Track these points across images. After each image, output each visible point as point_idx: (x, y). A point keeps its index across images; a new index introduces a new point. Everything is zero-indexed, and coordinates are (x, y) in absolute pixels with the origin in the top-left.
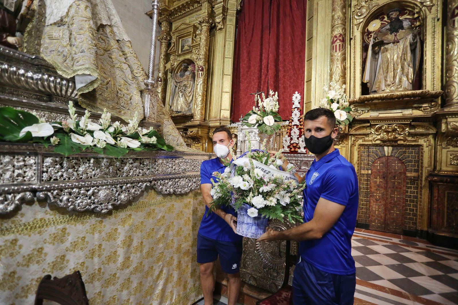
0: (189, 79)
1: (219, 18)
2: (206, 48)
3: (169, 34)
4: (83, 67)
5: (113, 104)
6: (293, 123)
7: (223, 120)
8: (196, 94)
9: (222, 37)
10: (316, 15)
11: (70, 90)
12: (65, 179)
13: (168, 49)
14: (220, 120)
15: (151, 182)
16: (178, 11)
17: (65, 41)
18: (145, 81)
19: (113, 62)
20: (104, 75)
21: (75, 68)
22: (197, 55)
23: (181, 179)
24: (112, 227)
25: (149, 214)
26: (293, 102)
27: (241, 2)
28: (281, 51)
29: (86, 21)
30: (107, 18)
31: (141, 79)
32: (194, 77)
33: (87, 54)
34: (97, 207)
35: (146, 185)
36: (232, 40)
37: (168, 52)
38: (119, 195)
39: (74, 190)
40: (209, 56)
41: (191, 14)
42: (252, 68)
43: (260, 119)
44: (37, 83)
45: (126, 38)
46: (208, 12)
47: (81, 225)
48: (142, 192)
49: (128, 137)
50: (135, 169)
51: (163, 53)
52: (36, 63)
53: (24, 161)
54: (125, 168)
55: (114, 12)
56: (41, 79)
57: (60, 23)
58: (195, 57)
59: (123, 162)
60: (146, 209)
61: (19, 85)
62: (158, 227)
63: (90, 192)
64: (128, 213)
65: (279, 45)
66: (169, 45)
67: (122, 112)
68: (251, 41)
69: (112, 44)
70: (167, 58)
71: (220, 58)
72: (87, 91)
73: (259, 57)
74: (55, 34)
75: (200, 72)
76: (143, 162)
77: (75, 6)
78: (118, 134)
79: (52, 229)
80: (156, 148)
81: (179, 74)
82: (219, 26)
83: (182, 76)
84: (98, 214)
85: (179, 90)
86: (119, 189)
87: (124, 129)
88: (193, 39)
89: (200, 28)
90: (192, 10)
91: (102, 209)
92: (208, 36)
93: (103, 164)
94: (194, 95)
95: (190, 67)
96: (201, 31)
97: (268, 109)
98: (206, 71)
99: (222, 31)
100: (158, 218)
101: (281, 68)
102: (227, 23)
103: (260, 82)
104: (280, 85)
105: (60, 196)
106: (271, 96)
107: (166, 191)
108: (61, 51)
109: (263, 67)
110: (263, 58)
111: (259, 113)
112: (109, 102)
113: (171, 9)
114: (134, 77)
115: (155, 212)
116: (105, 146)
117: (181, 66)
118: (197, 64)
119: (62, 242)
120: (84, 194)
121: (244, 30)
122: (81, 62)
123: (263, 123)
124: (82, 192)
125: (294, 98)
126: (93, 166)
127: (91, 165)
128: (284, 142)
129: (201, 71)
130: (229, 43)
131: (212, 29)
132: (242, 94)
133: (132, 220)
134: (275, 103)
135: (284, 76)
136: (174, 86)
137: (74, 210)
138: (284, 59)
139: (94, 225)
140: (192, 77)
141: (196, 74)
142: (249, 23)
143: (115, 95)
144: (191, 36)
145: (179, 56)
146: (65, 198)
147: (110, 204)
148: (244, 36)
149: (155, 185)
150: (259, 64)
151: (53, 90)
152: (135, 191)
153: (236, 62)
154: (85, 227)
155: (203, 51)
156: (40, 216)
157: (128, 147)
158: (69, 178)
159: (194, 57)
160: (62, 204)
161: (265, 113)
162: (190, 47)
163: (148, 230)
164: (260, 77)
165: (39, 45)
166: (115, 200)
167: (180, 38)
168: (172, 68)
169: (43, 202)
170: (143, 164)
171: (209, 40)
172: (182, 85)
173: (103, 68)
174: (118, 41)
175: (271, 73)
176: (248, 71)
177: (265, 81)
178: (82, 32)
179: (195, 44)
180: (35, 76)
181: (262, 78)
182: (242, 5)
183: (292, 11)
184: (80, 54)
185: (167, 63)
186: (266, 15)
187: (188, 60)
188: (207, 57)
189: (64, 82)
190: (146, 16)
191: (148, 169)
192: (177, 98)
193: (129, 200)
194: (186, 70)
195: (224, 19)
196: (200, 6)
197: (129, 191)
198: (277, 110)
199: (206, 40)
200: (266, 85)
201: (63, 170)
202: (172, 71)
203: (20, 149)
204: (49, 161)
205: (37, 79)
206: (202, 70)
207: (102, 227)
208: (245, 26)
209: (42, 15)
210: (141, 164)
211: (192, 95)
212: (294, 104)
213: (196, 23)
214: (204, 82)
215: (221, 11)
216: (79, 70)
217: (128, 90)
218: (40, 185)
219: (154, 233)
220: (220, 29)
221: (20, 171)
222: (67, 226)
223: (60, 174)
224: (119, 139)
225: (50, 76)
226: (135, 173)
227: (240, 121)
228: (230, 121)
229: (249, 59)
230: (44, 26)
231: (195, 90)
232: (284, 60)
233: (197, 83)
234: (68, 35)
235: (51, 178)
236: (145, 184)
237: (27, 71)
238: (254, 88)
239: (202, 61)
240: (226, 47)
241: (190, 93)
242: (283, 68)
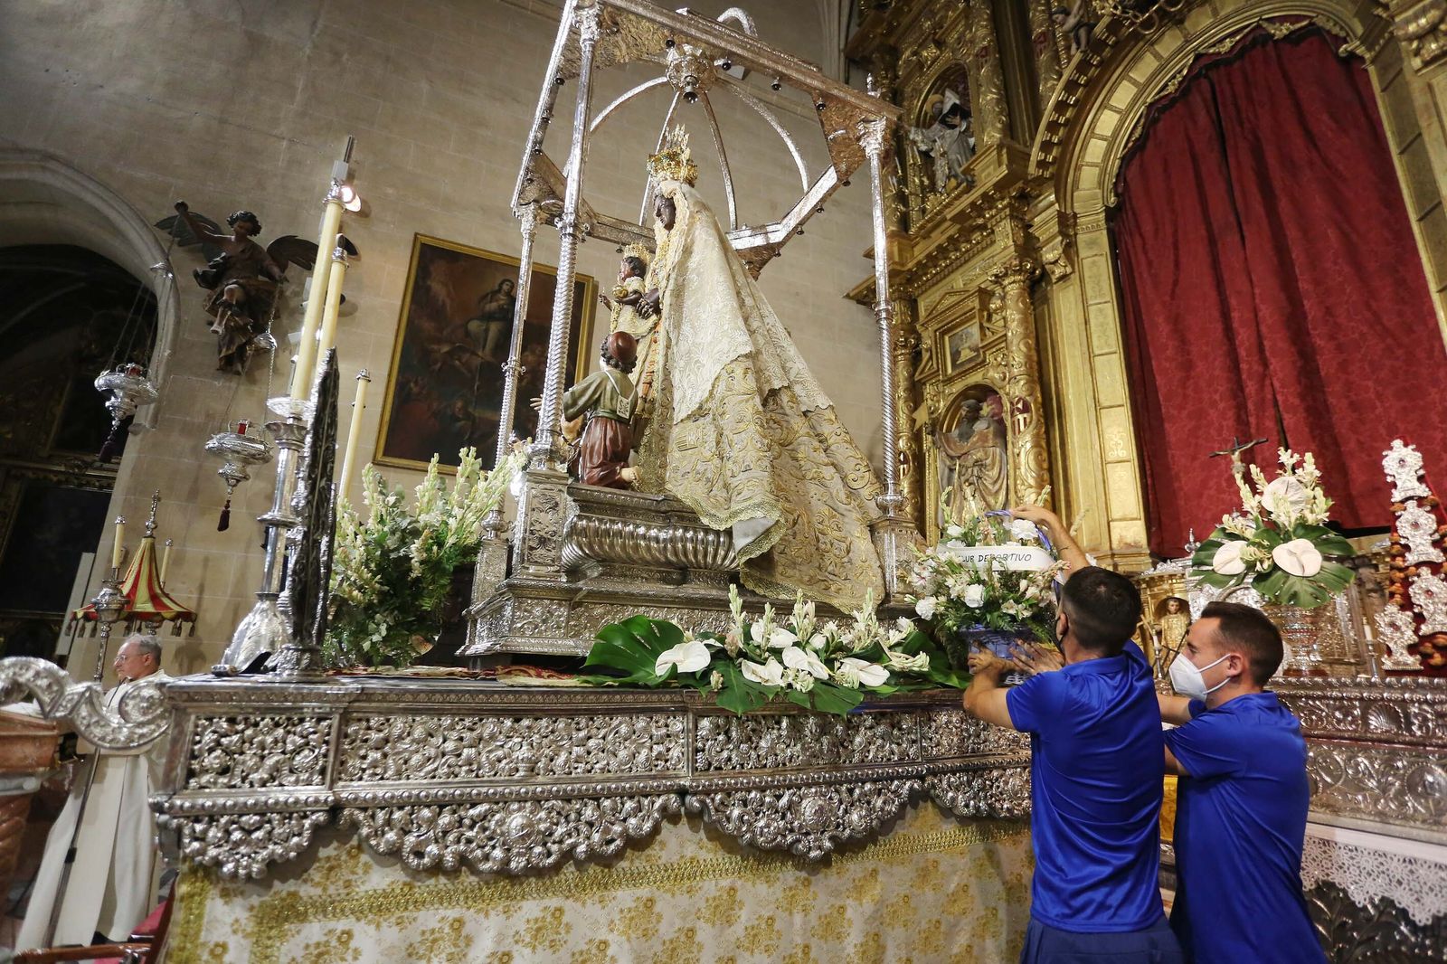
0: (986, 441)
1: (1053, 249)
2: (1027, 345)
3: (911, 330)
4: (751, 502)
5: (811, 572)
6: (1411, 558)
7: (1124, 556)
8: (1016, 485)
9: (1072, 299)
10: (1436, 125)
11: (722, 552)
12: (734, 768)
13: (915, 370)
14: (1113, 555)
15: (922, 778)
16: (930, 264)
17: (708, 450)
18: (880, 498)
19: (801, 467)
20: (787, 505)
21: (735, 507)
22: (1001, 369)
23: (1009, 772)
24: (832, 901)
25: (924, 874)
26: (1389, 479)
27: (1115, 184)
28: (1304, 285)
29: (747, 401)
30: (779, 371)
31: (865, 493)
32: (1001, 433)
33: (756, 472)
34: (798, 841)
35: (911, 788)
36: (1108, 299)
37: (917, 377)
38: (846, 811)
39: (753, 795)
40: (1040, 363)
41: (966, 262)
42: (1201, 367)
43: (1260, 555)
44: (665, 548)
45: (823, 401)
46: (1016, 245)
47: (765, 886)
48: (902, 806)
49: (857, 656)
50: (879, 742)
51: (903, 384)
52: (663, 509)
53: (667, 726)
54: (858, 740)
55: (792, 351)
56: (673, 540)
57: (699, 414)
58: (997, 376)
59: (851, 727)
60: (915, 857)
61: (635, 557)
62: (951, 918)
63: (784, 801)
64: (870, 865)
65: (1293, 265)
66: (915, 358)
67: (833, 588)
68: (1176, 283)
69: (796, 427)
70: (915, 395)
71: (1079, 361)
72: (758, 553)
73: (1219, 326)
74: (691, 439)
75: (1021, 417)
76: (899, 722)
77: (725, 376)
78: (833, 652)
79: (711, 887)
80: (930, 682)
81: (955, 432)
82: (1058, 272)
83: (965, 436)
84: (801, 861)
85: (963, 478)
86: (844, 795)
87: (846, 639)
88: (982, 327)
89: (998, 290)
90: (967, 251)
91: (810, 849)
92: (1026, 308)
93: (807, 732)
94: (1012, 487)
95: (984, 405)
96: (1003, 298)
97: (1286, 516)
98: (1037, 410)
99: (1068, 283)
100: (950, 891)
101: (1319, 342)
102: (1083, 253)
103: (1241, 408)
104: (1332, 400)
105: (727, 806)
106: (1289, 469)
107: (967, 806)
108: (702, 470)
109: (1242, 353)
110: (1235, 325)
111: (1249, 533)
112: (802, 568)
113: (910, 265)
114: (852, 493)
115: (941, 868)
116: (811, 686)
117: (959, 408)
118: (1007, 394)
119: (729, 923)
120: (772, 807)
121: (1142, 258)
122: (746, 494)
123: (1275, 567)
124: (767, 799)
125: (1390, 463)
126: (788, 737)
127: (784, 733)
128: (1388, 631)
129: (1022, 412)
130: (1101, 311)
131: (1037, 286)
132: (1178, 457)
133: (879, 887)
134: (1312, 494)
135: (1343, 367)
136: (947, 471)
137: (752, 844)
138: (1327, 308)
139: (791, 889)
140: (995, 435)
141: (1008, 424)
142: (1156, 232)
143: (814, 549)
144: (976, 320)
145: (949, 381)
146: (736, 812)
147: (827, 835)
148: (1145, 275)
149: (933, 786)
150: (1225, 348)
151: (691, 557)
152: (884, 803)
153: (1136, 359)
154: (774, 893)
155: (1018, 354)
156: (690, 851)
157: (861, 684)
158: (742, 765)
159: (994, 375)
160: (731, 826)
161: (1273, 532)
162: (977, 349)
163: (924, 925)
164: (1238, 390)
165: (664, 466)
166: (838, 825)
167: (943, 334)
168: (933, 420)
169: (695, 817)
170: (900, 729)
171: (1031, 319)
172: (970, 462)
173: (782, 490)
174: (805, 414)
175: (1282, 367)
176: (1188, 378)
177: (1263, 400)
178: (742, 425)
179: (990, 338)
180: (662, 535)
181: (1247, 390)
182: (1120, 190)
183: (1315, 145)
184: (742, 476)
185: (916, 408)
186: (1216, 192)
187: (976, 387)
188: (1036, 367)
189: (711, 537)
190: (846, 301)
191: (914, 742)
192: (958, 502)
193: (872, 828)
194: (974, 415)
195: (1070, 249)
196: (988, 235)
197: (869, 803)
198: (1324, 516)
199: (1024, 321)
200: (1270, 412)
201: (731, 746)
202: (934, 426)
203: (660, 701)
204: (705, 723)
205: (665, 540)
206: (1026, 409)
207: (810, 896)
208: (1144, 245)
209: (668, 406)
210: (893, 727)
211: (1004, 486)
212: (1394, 485)
213: (985, 281)
214: (1036, 445)
215: (1056, 229)
216: (741, 511)
217: (839, 529)
218: (692, 780)
219: (941, 937)
220: (1064, 277)
221: (660, 748)
222: (739, 883)
223: (725, 754)
224: (837, 664)
225: (686, 529)
226: (880, 755)
227: (1189, 554)
228: (1151, 555)
229: (1183, 342)
230: (671, 427)
231: (1011, 472)
232: (1329, 311)
233: (1016, 451)
234: (712, 437)
235: (710, 764)
236: (908, 784)
237: (648, 528)
238: (1220, 433)
239: (1022, 383)
240: (1093, 322)
241: (996, 482)
242: (1332, 337)
